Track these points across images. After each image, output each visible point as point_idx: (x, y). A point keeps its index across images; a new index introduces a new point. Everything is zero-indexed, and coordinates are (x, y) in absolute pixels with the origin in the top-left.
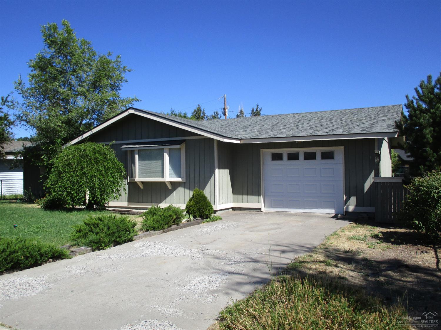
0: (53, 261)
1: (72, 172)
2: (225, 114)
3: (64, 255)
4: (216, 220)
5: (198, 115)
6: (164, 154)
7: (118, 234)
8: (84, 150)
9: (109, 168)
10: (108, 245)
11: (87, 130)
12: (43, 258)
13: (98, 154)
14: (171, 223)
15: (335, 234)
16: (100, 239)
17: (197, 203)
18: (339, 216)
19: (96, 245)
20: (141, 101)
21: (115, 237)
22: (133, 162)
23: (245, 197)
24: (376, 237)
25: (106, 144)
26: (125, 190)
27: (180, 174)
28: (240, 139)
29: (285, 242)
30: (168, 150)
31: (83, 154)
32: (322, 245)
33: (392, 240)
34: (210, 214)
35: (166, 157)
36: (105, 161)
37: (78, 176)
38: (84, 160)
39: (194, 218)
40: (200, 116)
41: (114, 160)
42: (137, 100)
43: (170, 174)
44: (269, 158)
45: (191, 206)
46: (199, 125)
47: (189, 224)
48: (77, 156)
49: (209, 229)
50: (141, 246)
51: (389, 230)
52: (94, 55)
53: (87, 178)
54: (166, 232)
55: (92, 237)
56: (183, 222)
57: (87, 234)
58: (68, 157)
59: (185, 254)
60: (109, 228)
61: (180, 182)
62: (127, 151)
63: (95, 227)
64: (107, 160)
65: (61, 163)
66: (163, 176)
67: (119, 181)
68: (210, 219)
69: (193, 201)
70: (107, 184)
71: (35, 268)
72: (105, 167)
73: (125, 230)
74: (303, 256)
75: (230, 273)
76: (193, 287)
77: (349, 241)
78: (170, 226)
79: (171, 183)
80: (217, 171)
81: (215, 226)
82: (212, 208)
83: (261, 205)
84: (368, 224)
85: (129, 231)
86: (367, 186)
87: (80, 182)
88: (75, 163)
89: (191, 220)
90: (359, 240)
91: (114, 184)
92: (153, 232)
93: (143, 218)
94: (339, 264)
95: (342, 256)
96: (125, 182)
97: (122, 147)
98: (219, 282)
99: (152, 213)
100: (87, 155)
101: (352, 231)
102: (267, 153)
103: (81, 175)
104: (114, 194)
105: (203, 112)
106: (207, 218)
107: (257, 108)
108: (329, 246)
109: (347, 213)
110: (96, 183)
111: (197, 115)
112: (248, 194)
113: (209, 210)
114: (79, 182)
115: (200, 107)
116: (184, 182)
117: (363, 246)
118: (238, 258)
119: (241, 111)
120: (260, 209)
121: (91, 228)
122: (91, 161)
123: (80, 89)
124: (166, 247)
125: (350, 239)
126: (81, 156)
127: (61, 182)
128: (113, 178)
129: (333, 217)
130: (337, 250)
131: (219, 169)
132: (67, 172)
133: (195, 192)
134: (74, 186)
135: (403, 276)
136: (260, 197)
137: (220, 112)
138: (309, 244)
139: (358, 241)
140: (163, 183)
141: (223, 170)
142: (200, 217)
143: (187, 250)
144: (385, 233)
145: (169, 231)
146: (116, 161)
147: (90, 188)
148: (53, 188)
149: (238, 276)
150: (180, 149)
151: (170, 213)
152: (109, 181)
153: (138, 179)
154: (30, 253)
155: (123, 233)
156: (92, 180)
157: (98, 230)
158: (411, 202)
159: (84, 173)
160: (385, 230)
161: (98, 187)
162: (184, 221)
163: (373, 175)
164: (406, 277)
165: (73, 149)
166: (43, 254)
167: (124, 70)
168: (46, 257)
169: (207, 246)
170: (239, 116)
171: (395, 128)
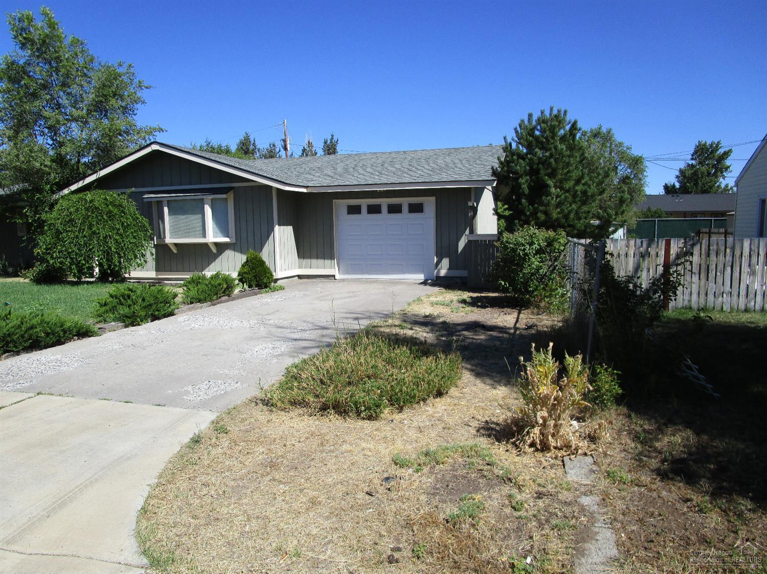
0: (78, 339)
1: (76, 231)
2: (285, 149)
3: (92, 332)
4: (278, 290)
5: (246, 148)
6: (205, 206)
7: (156, 307)
8: (91, 201)
9: (128, 225)
10: (144, 319)
11: (91, 172)
12: (66, 335)
13: (112, 206)
14: (220, 294)
15: (419, 299)
16: (134, 312)
17: (253, 268)
18: (429, 281)
19: (129, 320)
20: (166, 131)
21: (152, 310)
22: (161, 217)
23: (314, 261)
24: (464, 302)
25: (122, 191)
26: (152, 254)
27: (228, 233)
28: (306, 187)
29: (359, 310)
30: (210, 202)
31: (89, 206)
32: (401, 311)
33: (479, 304)
34: (270, 283)
35: (208, 210)
36: (122, 217)
37: (85, 236)
38: (93, 215)
39: (249, 288)
40: (248, 150)
41: (135, 214)
42: (161, 130)
43: (214, 232)
44: (345, 211)
45: (245, 273)
46: (250, 167)
47: (243, 295)
48: (82, 209)
49: (269, 301)
50: (186, 320)
51: (479, 295)
52: (92, 61)
53: (99, 239)
54: (214, 305)
55: (124, 310)
56: (235, 292)
57: (116, 308)
58: (68, 210)
59: (242, 325)
60: (143, 300)
61: (227, 244)
62: (151, 202)
63: (125, 299)
64: (125, 214)
65: (58, 219)
66: (204, 236)
67: (144, 242)
68: (271, 289)
69: (247, 266)
70: (128, 247)
71: (57, 347)
72: (123, 224)
73: (164, 301)
74: (377, 322)
75: (296, 340)
76: (255, 353)
77: (433, 306)
78: (220, 297)
79: (216, 244)
80: (277, 228)
81: (276, 297)
82: (272, 275)
83: (335, 271)
84: (460, 289)
85: (169, 303)
86: (462, 244)
87: (90, 245)
88: (79, 219)
89: (245, 290)
90: (443, 305)
91: (138, 247)
92: (199, 305)
93: (183, 289)
94: (415, 327)
95: (421, 320)
96: (152, 244)
97: (143, 197)
98: (284, 347)
99: (195, 282)
100: (96, 208)
101: (438, 297)
102: (341, 205)
103: (90, 236)
104: (138, 260)
105: (254, 143)
106: (266, 287)
107: (332, 138)
108: (409, 312)
109: (438, 277)
110: (112, 245)
111: (244, 148)
112: (317, 258)
113: (268, 278)
114: (88, 245)
115: (249, 136)
116: (234, 244)
117: (445, 311)
118: (305, 326)
119: (309, 142)
120: (334, 276)
121: (120, 301)
122: (102, 216)
123: (76, 113)
124: (218, 320)
125: (432, 304)
126: (87, 209)
127: (61, 246)
128: (136, 239)
129: (421, 283)
130: (416, 315)
131: (280, 225)
132: (69, 231)
133: (249, 255)
134: (81, 250)
135: (477, 335)
136: (333, 261)
137: (279, 145)
138: (387, 311)
139: (442, 307)
140: (206, 245)
141: (285, 227)
142: (257, 286)
143: (244, 322)
144: (475, 298)
145: (218, 303)
146: (138, 216)
147: (104, 252)
148: (49, 253)
149: (304, 342)
150: (226, 199)
151: (218, 282)
152: (130, 243)
153: (169, 240)
154: (50, 328)
155: (162, 305)
156: (105, 241)
157: (129, 302)
158: (501, 262)
159: (94, 233)
160: (475, 295)
161: (115, 250)
162: (237, 291)
163: (467, 232)
164: (480, 335)
165: (74, 200)
166: (67, 331)
167: (140, 86)
168: (70, 334)
169: (267, 317)
170: (306, 150)
171: (492, 176)
